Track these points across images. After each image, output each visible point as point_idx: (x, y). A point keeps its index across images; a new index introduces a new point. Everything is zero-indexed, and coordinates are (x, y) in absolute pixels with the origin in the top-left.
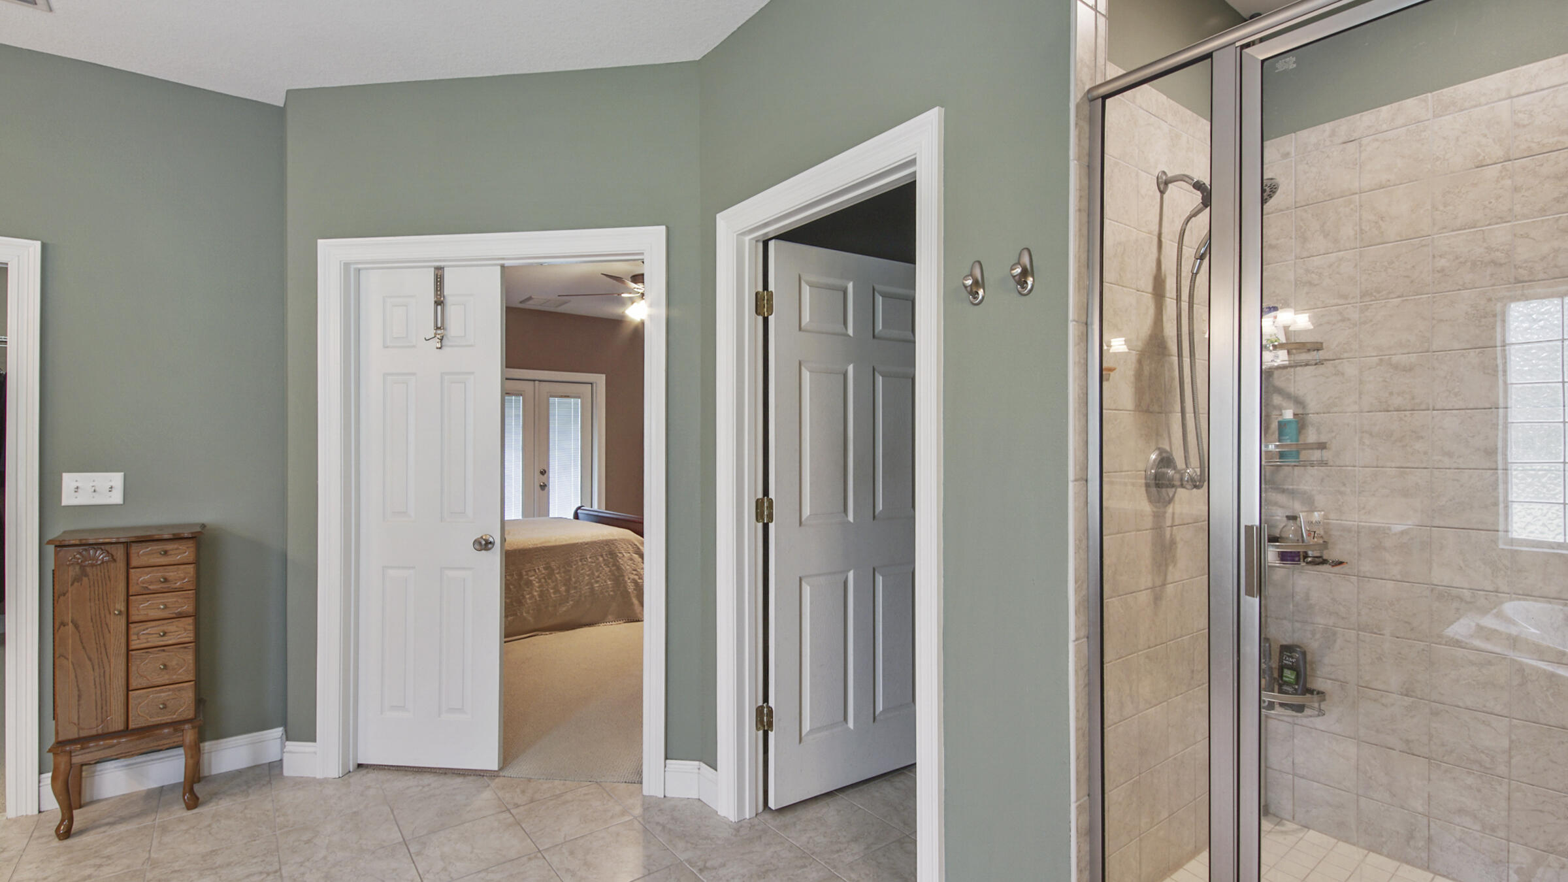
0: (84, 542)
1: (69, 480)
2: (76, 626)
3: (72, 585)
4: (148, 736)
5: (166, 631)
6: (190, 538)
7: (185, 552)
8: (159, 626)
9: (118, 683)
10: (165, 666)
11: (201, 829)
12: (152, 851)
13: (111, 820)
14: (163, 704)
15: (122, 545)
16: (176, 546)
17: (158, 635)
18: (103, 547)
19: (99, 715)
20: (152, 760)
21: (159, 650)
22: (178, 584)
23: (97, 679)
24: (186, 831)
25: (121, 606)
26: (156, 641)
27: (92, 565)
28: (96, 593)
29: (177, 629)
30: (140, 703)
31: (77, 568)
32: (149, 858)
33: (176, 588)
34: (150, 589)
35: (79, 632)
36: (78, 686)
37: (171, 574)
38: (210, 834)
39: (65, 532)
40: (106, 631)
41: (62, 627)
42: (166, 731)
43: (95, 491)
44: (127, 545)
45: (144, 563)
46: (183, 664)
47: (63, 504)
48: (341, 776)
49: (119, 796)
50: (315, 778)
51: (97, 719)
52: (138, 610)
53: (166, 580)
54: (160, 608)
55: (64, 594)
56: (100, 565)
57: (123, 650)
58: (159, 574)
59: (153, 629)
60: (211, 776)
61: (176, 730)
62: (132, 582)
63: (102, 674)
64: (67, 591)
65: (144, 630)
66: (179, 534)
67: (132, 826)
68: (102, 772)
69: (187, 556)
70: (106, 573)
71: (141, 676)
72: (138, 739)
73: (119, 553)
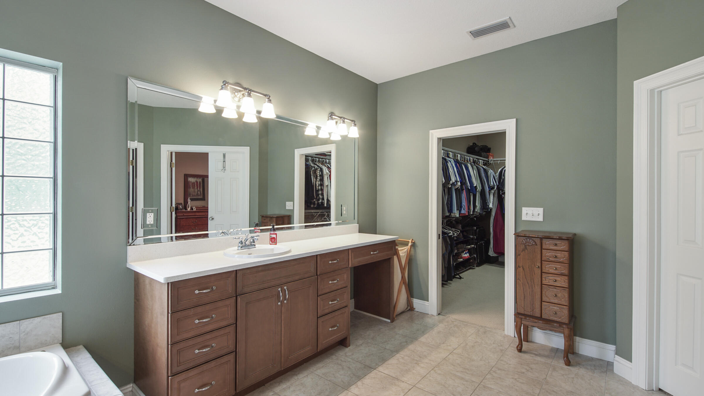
0: (525, 235)
1: (525, 210)
2: (523, 269)
3: (522, 252)
4: (549, 324)
5: (557, 280)
6: (566, 240)
7: (564, 246)
8: (554, 277)
9: (538, 296)
10: (556, 295)
11: (569, 378)
12: (548, 375)
13: (536, 353)
14: (555, 312)
15: (539, 239)
16: (560, 242)
17: (553, 281)
18: (532, 238)
19: (531, 307)
20: (554, 335)
21: (554, 288)
22: (561, 260)
23: (531, 293)
24: (563, 375)
25: (539, 265)
26: (552, 283)
27: (529, 245)
28: (530, 257)
29: (561, 280)
30: (546, 308)
31: (524, 245)
32: (546, 378)
33: (560, 262)
34: (550, 260)
35: (524, 271)
36: (524, 293)
37: (559, 254)
38: (573, 382)
39: (522, 231)
40: (534, 274)
41: (519, 268)
42: (555, 324)
43: (533, 215)
44: (541, 239)
45: (547, 248)
46: (564, 297)
47: (522, 219)
48: (647, 390)
49: (542, 344)
50: (631, 383)
51: (530, 309)
52: (545, 267)
53: (556, 257)
54: (554, 269)
55: (519, 255)
56: (531, 245)
57: (540, 283)
58: (553, 254)
59: (552, 278)
60: (578, 354)
61: (560, 326)
62: (543, 255)
63: (532, 291)
64: (520, 254)
65: (548, 277)
66: (561, 237)
67: (542, 360)
68: (535, 331)
69: (565, 248)
70: (534, 250)
71: (546, 296)
72: (545, 324)
73: (538, 241)
